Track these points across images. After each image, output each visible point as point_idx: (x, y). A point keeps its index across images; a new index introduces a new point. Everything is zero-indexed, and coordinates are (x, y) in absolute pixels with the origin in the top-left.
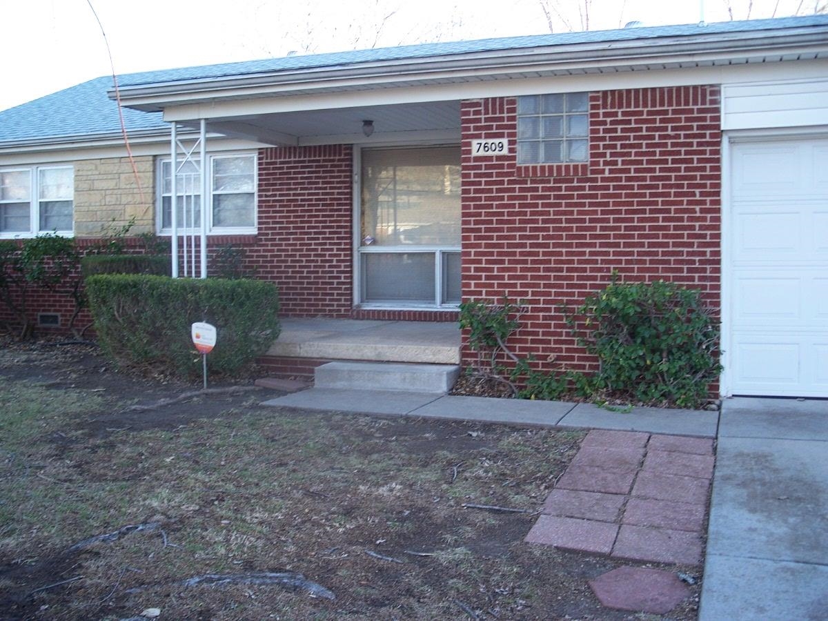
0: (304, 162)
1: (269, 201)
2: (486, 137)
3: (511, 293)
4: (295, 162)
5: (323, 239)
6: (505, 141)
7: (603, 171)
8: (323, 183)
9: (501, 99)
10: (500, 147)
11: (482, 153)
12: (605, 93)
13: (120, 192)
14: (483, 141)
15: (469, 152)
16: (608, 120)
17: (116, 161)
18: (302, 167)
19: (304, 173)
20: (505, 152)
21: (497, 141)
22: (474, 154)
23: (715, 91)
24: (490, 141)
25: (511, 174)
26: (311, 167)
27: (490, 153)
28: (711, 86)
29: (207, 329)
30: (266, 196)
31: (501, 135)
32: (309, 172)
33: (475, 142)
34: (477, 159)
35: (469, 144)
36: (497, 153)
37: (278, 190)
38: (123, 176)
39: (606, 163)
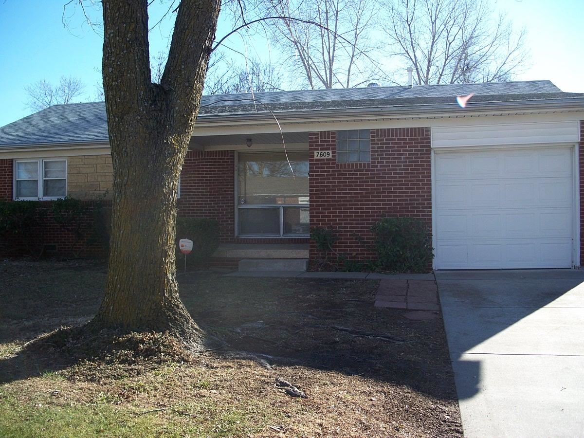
0: (207, 159)
1: (187, 180)
2: (321, 150)
3: (334, 224)
4: (202, 159)
5: (218, 201)
6: (330, 152)
7: (377, 166)
8: (218, 171)
9: (329, 131)
10: (328, 154)
11: (319, 157)
12: (378, 130)
13: (96, 174)
14: (320, 152)
15: (313, 157)
16: (379, 142)
17: (94, 157)
18: (206, 162)
19: (207, 165)
20: (330, 157)
21: (326, 152)
22: (315, 157)
23: (428, 130)
24: (323, 152)
25: (334, 167)
26: (211, 162)
27: (323, 157)
28: (426, 128)
29: (188, 242)
30: (185, 177)
31: (329, 149)
32: (210, 165)
33: (316, 152)
34: (317, 160)
35: (313, 153)
36: (326, 157)
37: (192, 174)
38: (98, 166)
39: (378, 163)
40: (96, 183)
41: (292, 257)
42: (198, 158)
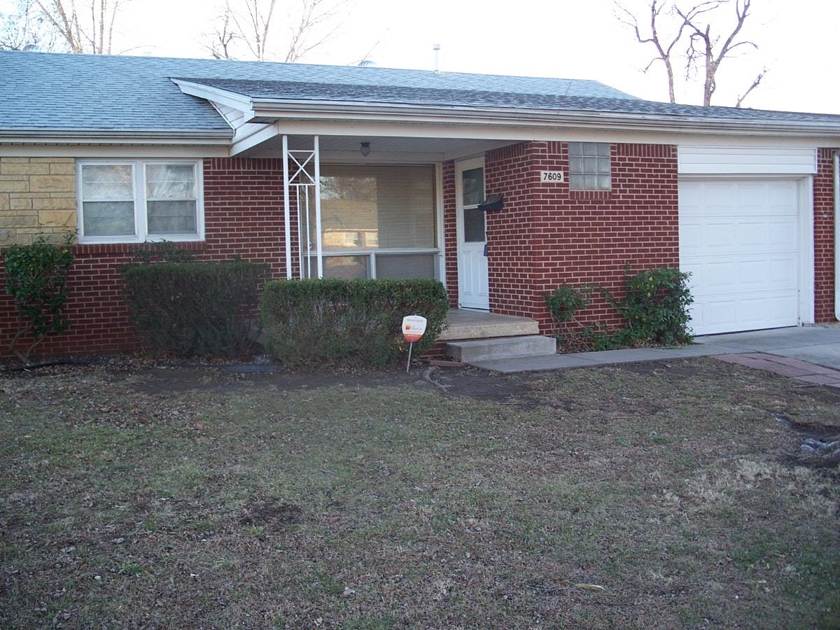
0: (254, 173)
1: (218, 209)
2: (549, 170)
3: (568, 281)
4: (244, 173)
5: (275, 245)
6: (562, 173)
7: (619, 197)
8: (273, 193)
9: (559, 142)
10: (558, 177)
11: (547, 181)
12: (619, 144)
13: (30, 195)
14: (548, 172)
15: (539, 179)
16: (621, 162)
17: (24, 161)
18: (252, 178)
19: (254, 183)
20: (562, 181)
21: (557, 172)
22: (542, 181)
23: (673, 149)
24: (553, 172)
25: (566, 196)
26: (261, 178)
27: (552, 181)
28: (672, 145)
29: (418, 321)
30: (215, 204)
31: (559, 169)
32: (259, 183)
33: (543, 172)
34: (544, 185)
35: (539, 174)
36: (557, 181)
37: (227, 199)
38: (34, 179)
39: (621, 191)
40: (30, 213)
41: (516, 333)
42: (236, 170)
